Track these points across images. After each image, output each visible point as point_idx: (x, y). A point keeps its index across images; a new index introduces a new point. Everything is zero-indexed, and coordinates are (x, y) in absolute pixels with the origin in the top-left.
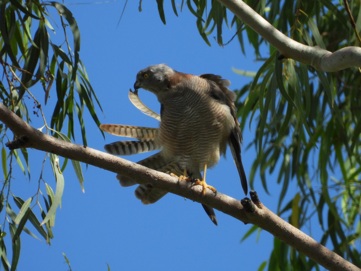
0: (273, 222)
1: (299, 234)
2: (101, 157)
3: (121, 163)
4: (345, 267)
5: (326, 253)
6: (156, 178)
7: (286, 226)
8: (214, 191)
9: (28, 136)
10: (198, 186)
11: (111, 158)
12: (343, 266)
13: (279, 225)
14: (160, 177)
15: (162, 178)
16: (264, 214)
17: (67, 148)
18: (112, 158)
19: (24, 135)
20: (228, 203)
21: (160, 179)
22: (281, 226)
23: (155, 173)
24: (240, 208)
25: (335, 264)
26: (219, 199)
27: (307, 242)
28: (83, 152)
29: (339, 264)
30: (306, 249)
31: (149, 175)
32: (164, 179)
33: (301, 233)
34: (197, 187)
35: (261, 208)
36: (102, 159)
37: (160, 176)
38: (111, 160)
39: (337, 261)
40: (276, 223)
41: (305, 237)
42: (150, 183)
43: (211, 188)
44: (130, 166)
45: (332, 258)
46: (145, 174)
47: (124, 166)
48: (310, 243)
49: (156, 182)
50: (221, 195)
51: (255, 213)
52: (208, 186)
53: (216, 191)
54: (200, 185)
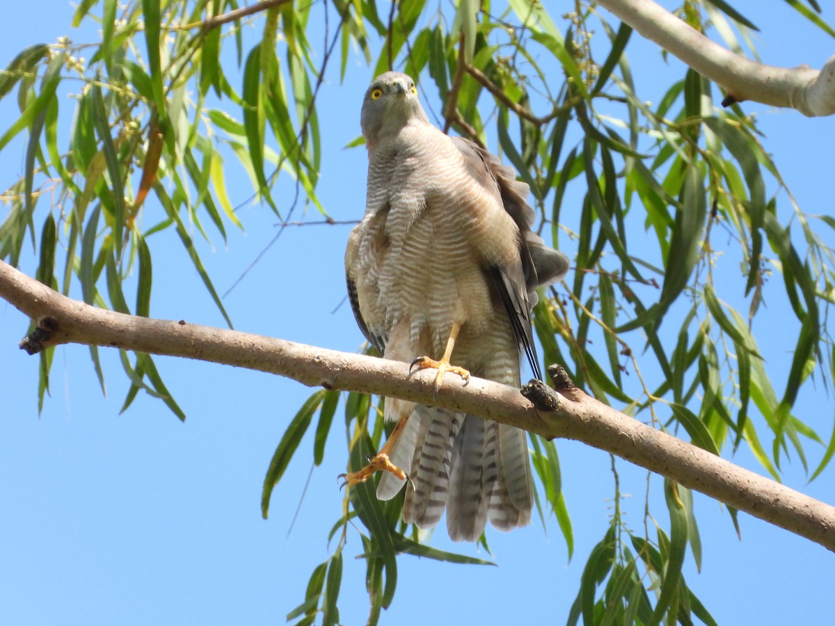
0: (610, 427)
1: (678, 447)
2: (216, 339)
4: (794, 508)
5: (746, 482)
6: (337, 366)
7: (645, 433)
8: (464, 377)
9: (53, 318)
11: (238, 339)
12: (789, 507)
13: (626, 432)
14: (344, 362)
15: (351, 364)
16: (586, 412)
17: (142, 329)
18: (242, 337)
19: (44, 317)
20: (501, 399)
21: (345, 366)
22: (631, 435)
23: (334, 357)
24: (528, 405)
25: (770, 503)
26: (478, 394)
27: (698, 462)
28: (176, 334)
29: (779, 503)
30: (698, 480)
31: (320, 362)
32: (353, 366)
33: (682, 445)
35: (577, 400)
36: (219, 343)
37: (345, 360)
39: (776, 497)
40: (618, 429)
41: (692, 453)
42: (325, 380)
44: (281, 350)
45: (762, 491)
46: (313, 361)
47: (269, 352)
48: (706, 464)
49: (337, 375)
50: (482, 385)
51: (560, 410)
52: (451, 368)
53: (468, 375)
54: (433, 368)
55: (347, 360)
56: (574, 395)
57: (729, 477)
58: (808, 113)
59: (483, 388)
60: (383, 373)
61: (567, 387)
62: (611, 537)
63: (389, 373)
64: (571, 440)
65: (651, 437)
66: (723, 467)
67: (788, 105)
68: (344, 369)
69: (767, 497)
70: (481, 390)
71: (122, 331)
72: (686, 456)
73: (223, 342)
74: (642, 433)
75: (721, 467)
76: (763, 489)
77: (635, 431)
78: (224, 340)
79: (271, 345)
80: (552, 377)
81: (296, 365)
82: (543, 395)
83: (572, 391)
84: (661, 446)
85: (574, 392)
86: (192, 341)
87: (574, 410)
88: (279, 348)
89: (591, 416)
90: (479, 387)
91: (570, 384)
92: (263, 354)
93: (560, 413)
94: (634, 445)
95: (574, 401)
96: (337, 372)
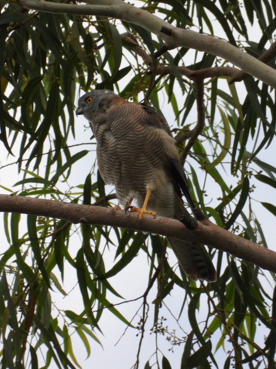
1: (259, 248)
3: (51, 204)
6: (88, 212)
7: (242, 241)
8: (153, 215)
13: (232, 240)
14: (91, 210)
16: (212, 230)
20: (169, 224)
22: (234, 242)
23: (86, 207)
24: (183, 227)
27: (268, 255)
28: (8, 200)
32: (96, 211)
34: (134, 214)
36: (30, 203)
41: (265, 251)
42: (82, 219)
43: (150, 213)
46: (76, 210)
47: (55, 207)
48: (273, 256)
49: (88, 216)
50: (160, 218)
51: (198, 229)
52: (147, 211)
53: (156, 214)
54: (138, 211)
55: (93, 208)
59: (160, 219)
61: (202, 218)
65: (245, 243)
68: (91, 213)
74: (240, 241)
77: (237, 240)
78: (32, 201)
81: (67, 212)
82: (189, 220)
83: (205, 220)
84: (250, 247)
85: (206, 221)
86: (16, 203)
87: (206, 229)
88: (59, 204)
89: (215, 232)
90: (158, 219)
91: (204, 216)
92: (52, 208)
93: (198, 230)
94: (236, 247)
95: (205, 225)
96: (88, 214)
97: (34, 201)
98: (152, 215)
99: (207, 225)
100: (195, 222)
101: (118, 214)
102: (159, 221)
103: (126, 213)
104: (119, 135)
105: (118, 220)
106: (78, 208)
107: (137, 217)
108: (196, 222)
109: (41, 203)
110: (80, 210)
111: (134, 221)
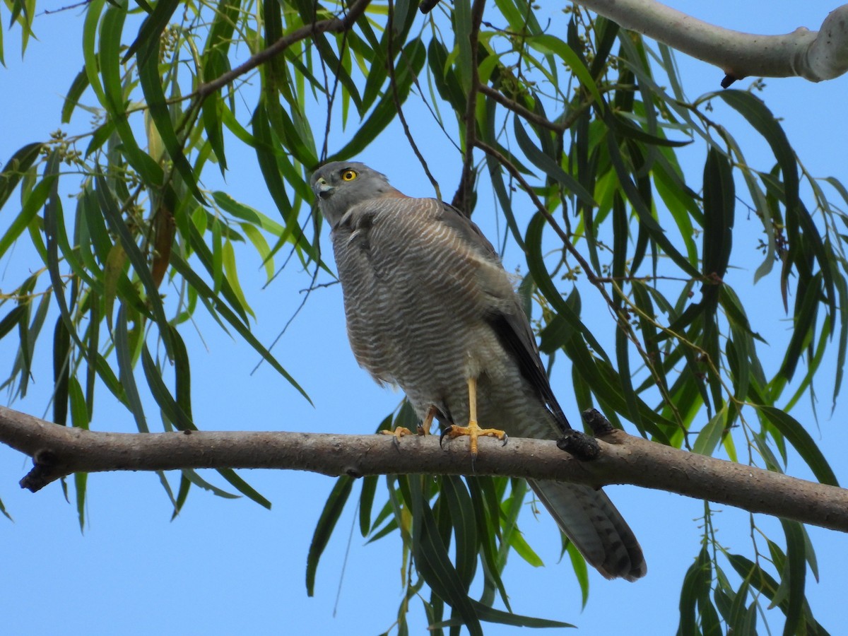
0: (659, 464)
1: (735, 471)
2: (227, 444)
3: (277, 443)
5: (814, 495)
6: (360, 451)
7: (697, 463)
8: (500, 437)
9: (50, 450)
10: (459, 438)
13: (677, 466)
15: (373, 447)
16: (630, 452)
17: (146, 446)
19: (40, 451)
20: (538, 456)
22: (682, 468)
23: (354, 442)
24: (568, 457)
25: (843, 512)
26: (513, 454)
27: (759, 484)
28: (182, 446)
32: (376, 448)
33: (739, 468)
34: (459, 442)
37: (366, 443)
38: (252, 443)
40: (668, 464)
41: (751, 475)
42: (350, 468)
43: (491, 434)
44: (297, 443)
45: (833, 502)
46: (334, 450)
47: (285, 448)
48: (768, 484)
49: (361, 461)
50: (518, 444)
51: (602, 457)
52: (483, 431)
53: (505, 435)
54: (464, 435)
55: (369, 443)
56: (615, 437)
57: (794, 494)
58: (813, 78)
59: (517, 447)
60: (409, 449)
61: (606, 430)
62: (704, 557)
63: (415, 449)
64: (620, 485)
65: (705, 466)
66: (787, 484)
67: (791, 74)
68: (367, 453)
69: (839, 506)
70: (516, 449)
71: (126, 452)
72: (746, 479)
73: (234, 445)
74: (694, 464)
75: (784, 485)
76: (832, 498)
77: (687, 463)
78: (234, 443)
79: (287, 441)
80: (588, 423)
81: (315, 457)
82: (581, 445)
83: (612, 433)
84: (717, 474)
85: (614, 435)
86: (202, 450)
87: (617, 453)
88: (294, 442)
89: (638, 457)
90: (513, 447)
91: (609, 426)
92: (279, 452)
93: (603, 460)
94: (688, 478)
95: (615, 444)
96: (360, 457)
97: (239, 442)
98: (497, 437)
99: (619, 442)
100: (592, 446)
101: (426, 449)
102: (515, 452)
103: (443, 443)
104: (388, 257)
105: (427, 462)
106: (336, 446)
107: (466, 449)
108: (595, 445)
109: (254, 444)
110: (341, 449)
111: (462, 459)
